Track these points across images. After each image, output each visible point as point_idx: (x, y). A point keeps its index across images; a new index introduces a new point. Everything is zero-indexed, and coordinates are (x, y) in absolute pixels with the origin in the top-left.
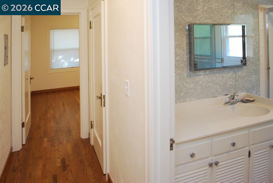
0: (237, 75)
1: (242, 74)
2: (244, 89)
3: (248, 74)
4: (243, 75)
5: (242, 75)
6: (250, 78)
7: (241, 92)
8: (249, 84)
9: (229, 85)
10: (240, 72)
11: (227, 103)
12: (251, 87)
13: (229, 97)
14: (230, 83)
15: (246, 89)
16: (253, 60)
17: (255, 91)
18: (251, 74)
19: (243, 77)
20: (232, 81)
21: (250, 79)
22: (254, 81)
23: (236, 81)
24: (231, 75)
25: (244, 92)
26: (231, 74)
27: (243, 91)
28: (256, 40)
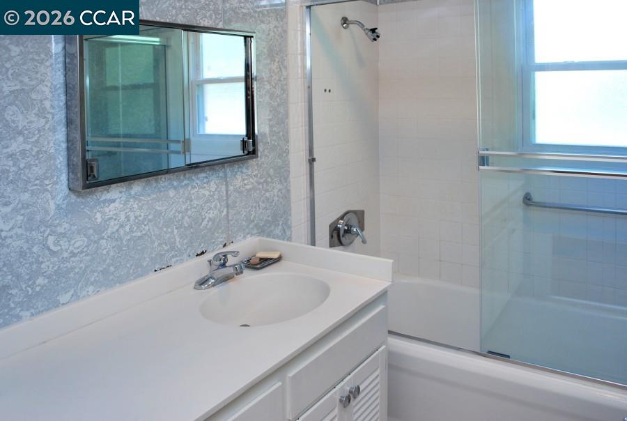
0: (231, 188)
1: (246, 182)
2: (251, 226)
3: (262, 181)
4: (248, 187)
5: (245, 185)
6: (267, 191)
7: (245, 237)
8: (266, 208)
9: (208, 221)
10: (239, 177)
11: (203, 282)
12: (270, 219)
13: (210, 261)
14: (211, 216)
15: (256, 225)
16: (274, 138)
17: (280, 227)
18: (269, 180)
19: (249, 191)
20: (215, 207)
21: (268, 194)
22: (276, 199)
23: (228, 206)
24: (213, 190)
25: (252, 235)
26: (213, 186)
27: (249, 233)
28: (280, 80)
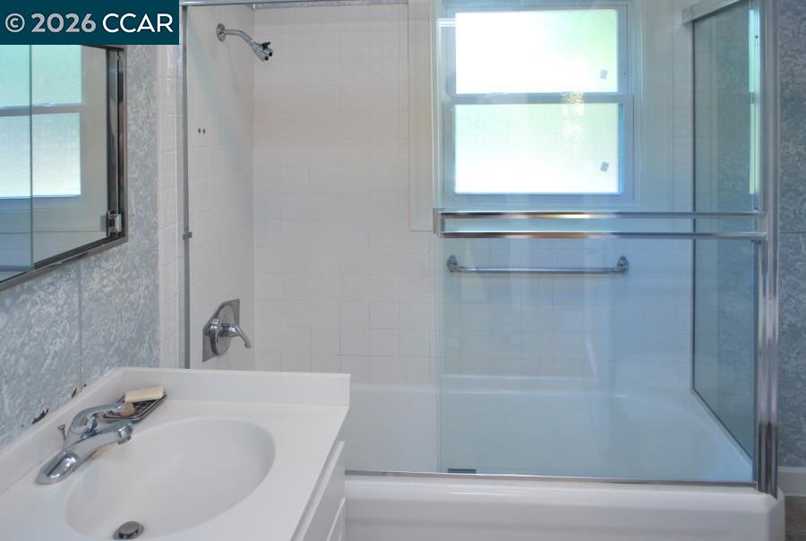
0: (86, 295)
1: (105, 282)
2: (111, 352)
3: (125, 276)
4: (108, 290)
5: (104, 286)
6: (131, 291)
7: (102, 374)
8: (129, 320)
9: (53, 359)
10: (96, 275)
12: (134, 335)
13: (62, 429)
14: (57, 348)
15: (116, 350)
16: (141, 207)
17: (146, 345)
18: (134, 273)
19: (109, 295)
20: (63, 332)
21: (132, 297)
22: (142, 301)
23: (80, 327)
24: (61, 302)
25: (111, 366)
26: (61, 294)
27: (106, 365)
28: (148, 117)
